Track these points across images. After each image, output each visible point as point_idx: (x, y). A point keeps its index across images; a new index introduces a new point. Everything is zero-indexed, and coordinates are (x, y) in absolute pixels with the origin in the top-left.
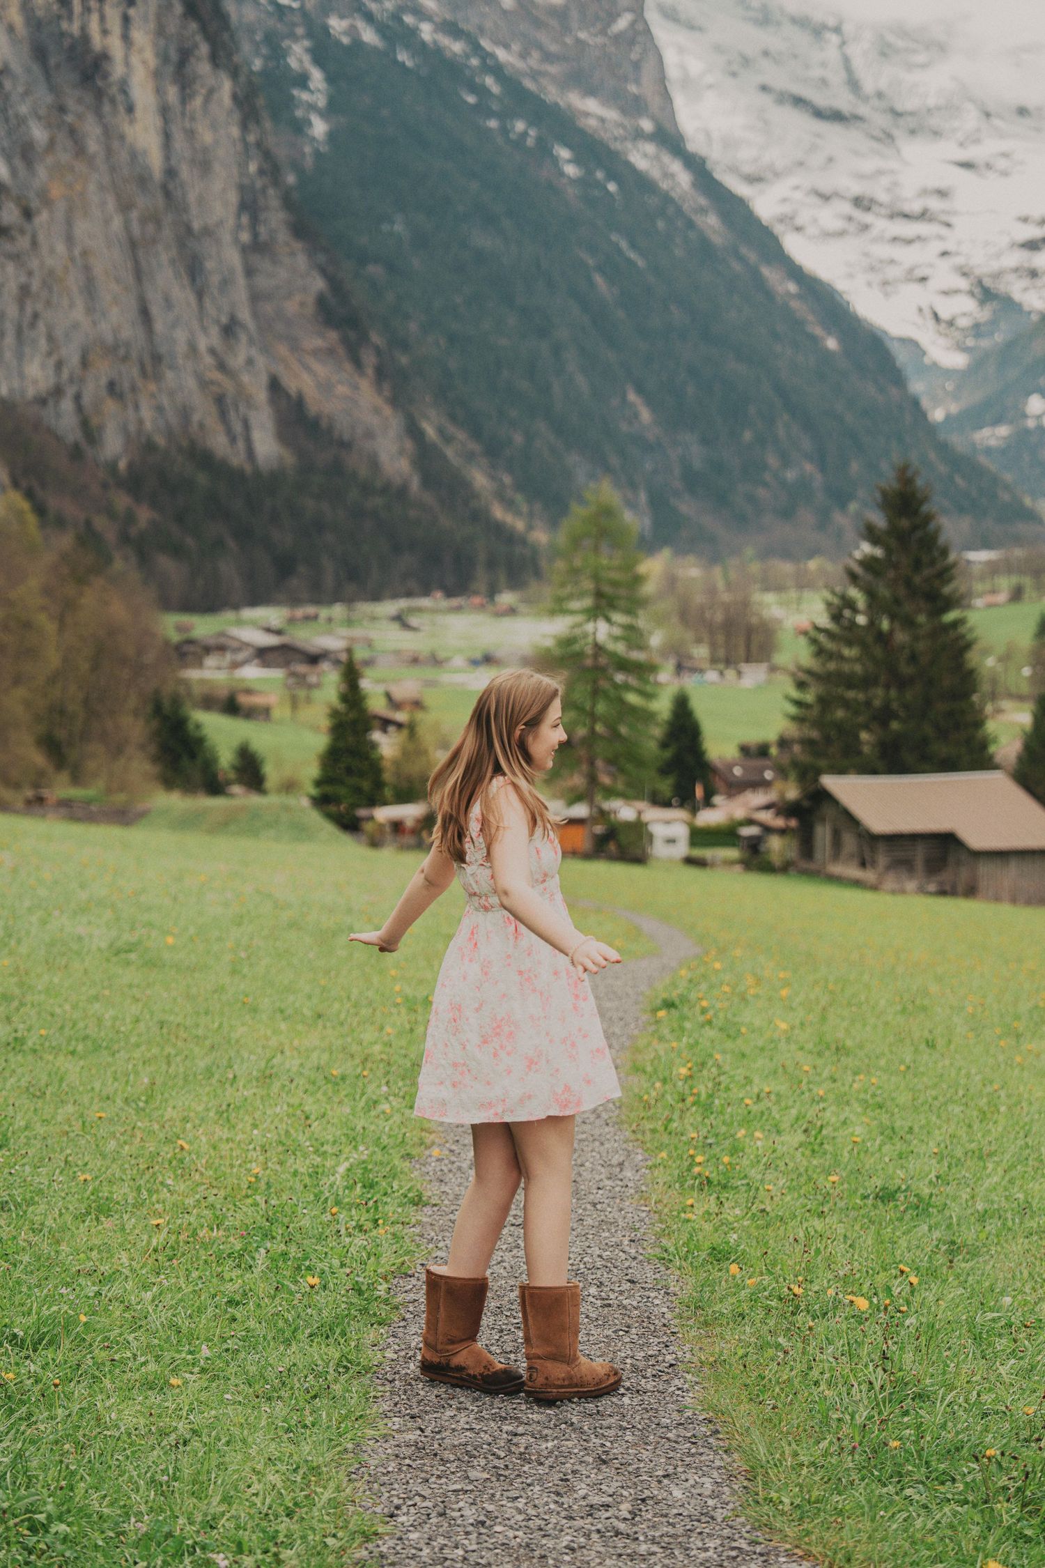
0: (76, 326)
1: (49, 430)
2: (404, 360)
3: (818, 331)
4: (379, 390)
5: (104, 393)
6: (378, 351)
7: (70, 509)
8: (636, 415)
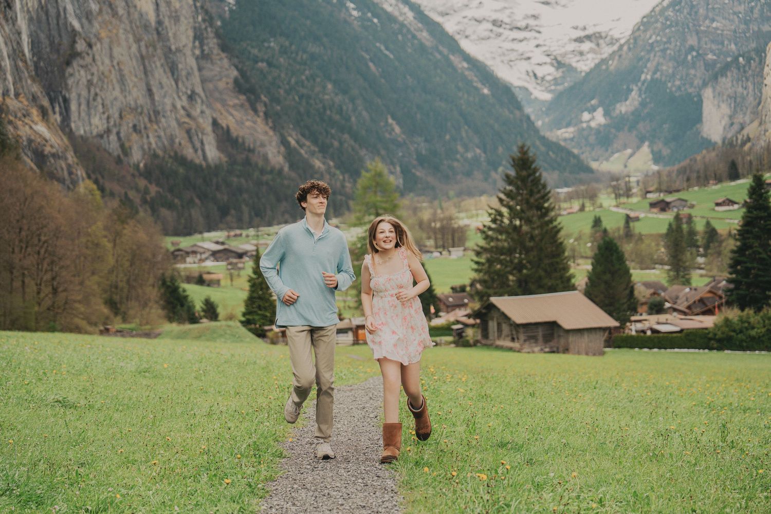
0: (116, 99)
1: (105, 150)
2: (279, 108)
3: (479, 85)
4: (267, 124)
5: (131, 130)
6: (265, 105)
7: (117, 188)
8: (393, 130)
